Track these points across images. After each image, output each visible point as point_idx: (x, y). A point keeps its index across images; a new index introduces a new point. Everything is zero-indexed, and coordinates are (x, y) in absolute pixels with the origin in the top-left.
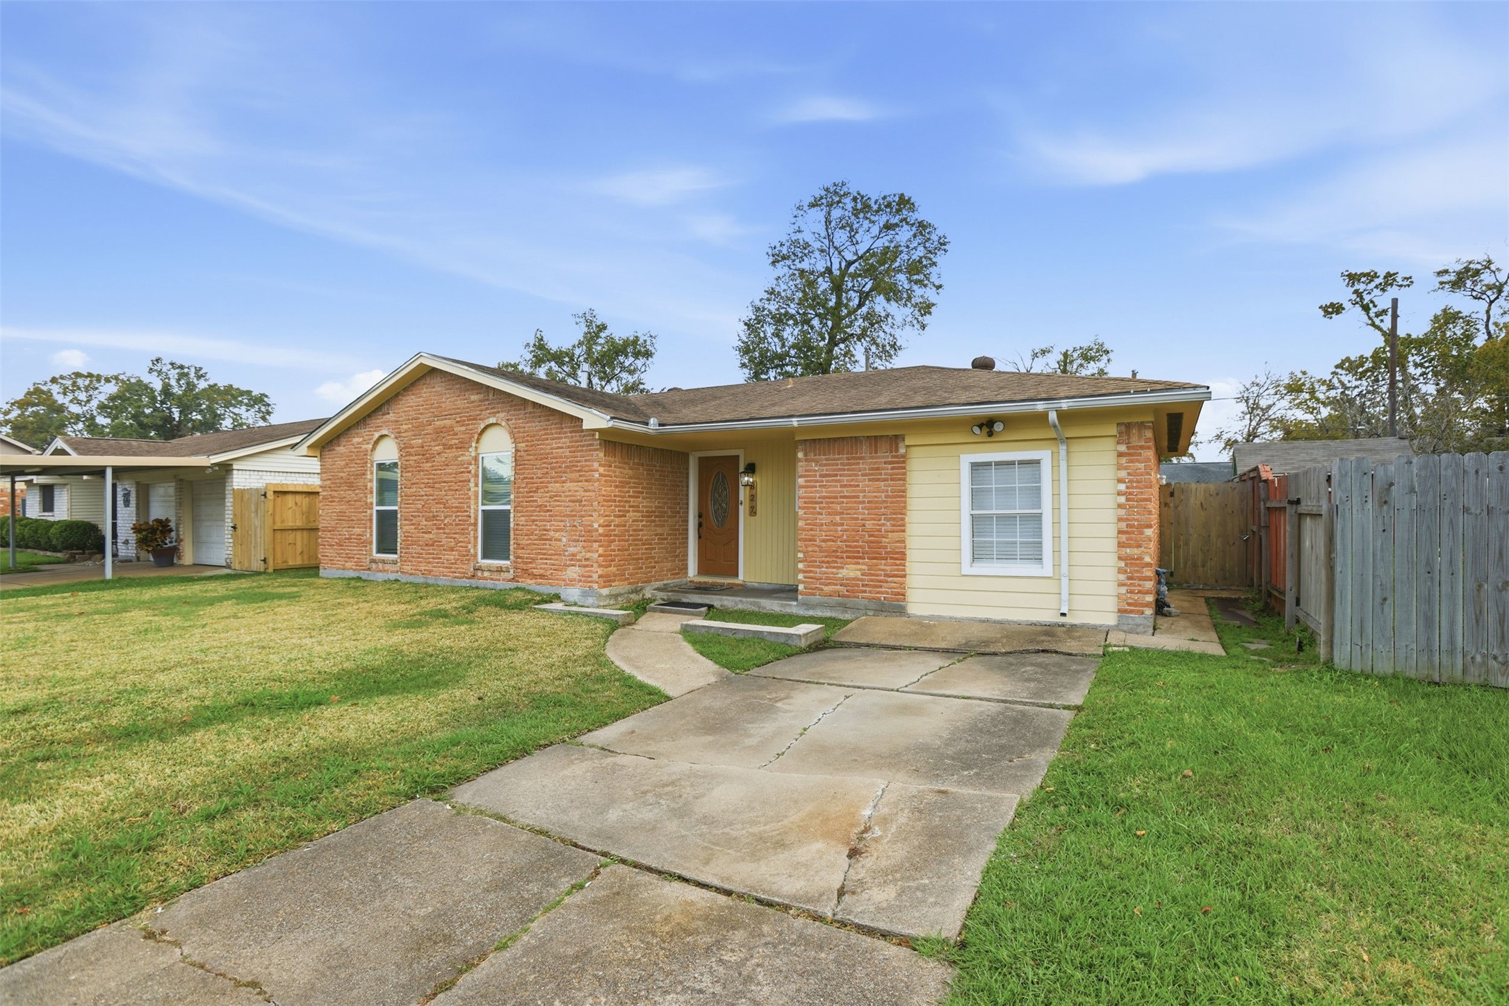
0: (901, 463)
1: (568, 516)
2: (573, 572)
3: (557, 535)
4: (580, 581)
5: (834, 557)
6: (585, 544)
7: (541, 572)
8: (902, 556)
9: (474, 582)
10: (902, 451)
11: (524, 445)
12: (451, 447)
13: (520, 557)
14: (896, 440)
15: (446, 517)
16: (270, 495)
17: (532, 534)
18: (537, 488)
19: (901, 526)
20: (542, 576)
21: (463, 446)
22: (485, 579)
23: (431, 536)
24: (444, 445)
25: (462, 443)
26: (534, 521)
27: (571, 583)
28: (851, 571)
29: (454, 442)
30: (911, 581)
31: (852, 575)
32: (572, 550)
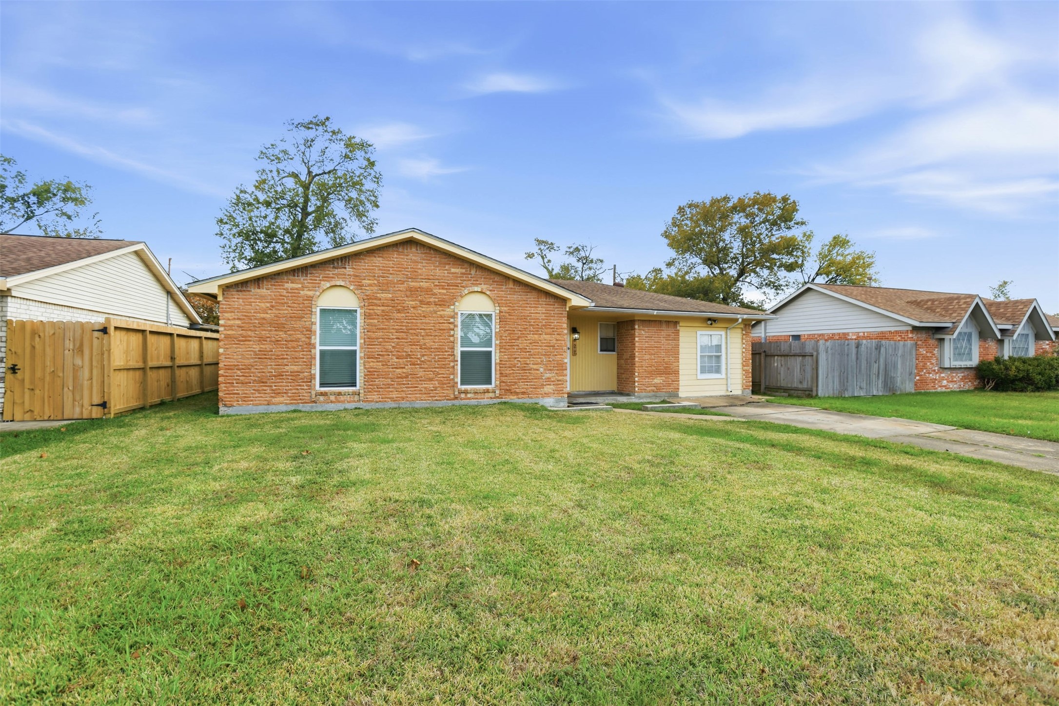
0: (677, 333)
1: (544, 355)
2: (548, 389)
3: (535, 367)
4: (554, 393)
5: (652, 374)
6: (558, 372)
7: (523, 390)
8: (677, 373)
9: (456, 402)
10: (678, 328)
11: (505, 308)
12: (429, 303)
13: (504, 382)
14: (676, 323)
15: (423, 356)
16: (112, 330)
17: (515, 366)
18: (519, 337)
19: (677, 359)
20: (523, 393)
21: (443, 303)
22: (469, 399)
23: (404, 370)
24: (421, 301)
25: (441, 301)
26: (516, 358)
27: (547, 395)
28: (658, 380)
29: (432, 300)
30: (681, 383)
31: (659, 382)
32: (548, 375)
